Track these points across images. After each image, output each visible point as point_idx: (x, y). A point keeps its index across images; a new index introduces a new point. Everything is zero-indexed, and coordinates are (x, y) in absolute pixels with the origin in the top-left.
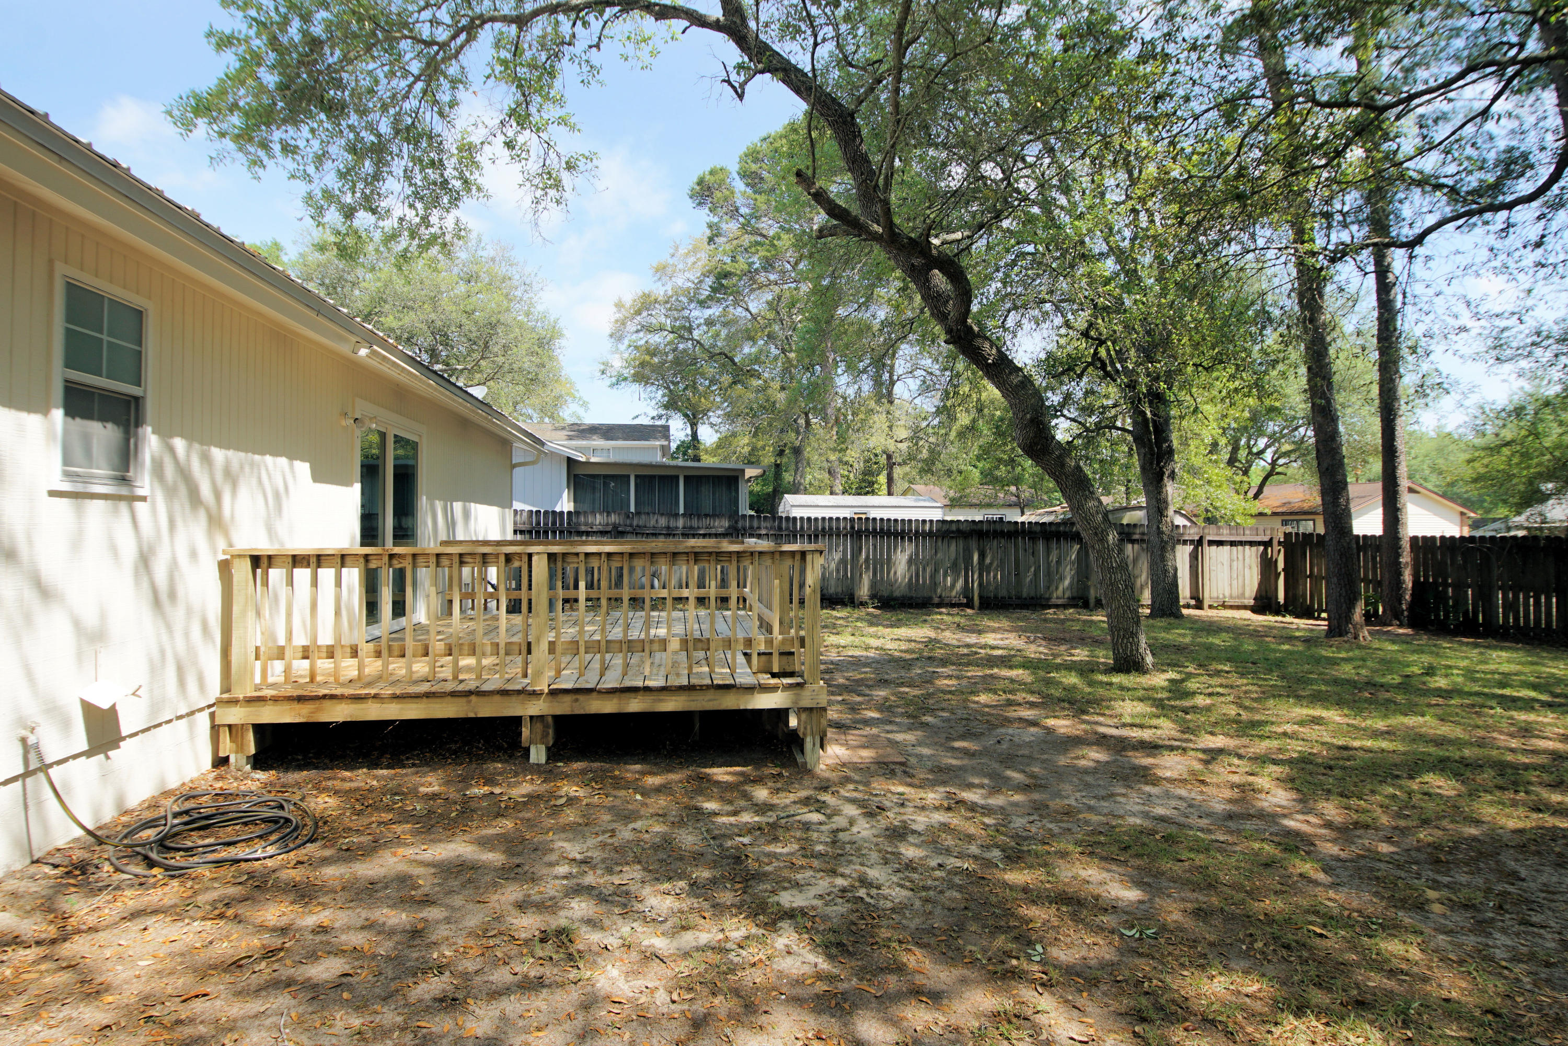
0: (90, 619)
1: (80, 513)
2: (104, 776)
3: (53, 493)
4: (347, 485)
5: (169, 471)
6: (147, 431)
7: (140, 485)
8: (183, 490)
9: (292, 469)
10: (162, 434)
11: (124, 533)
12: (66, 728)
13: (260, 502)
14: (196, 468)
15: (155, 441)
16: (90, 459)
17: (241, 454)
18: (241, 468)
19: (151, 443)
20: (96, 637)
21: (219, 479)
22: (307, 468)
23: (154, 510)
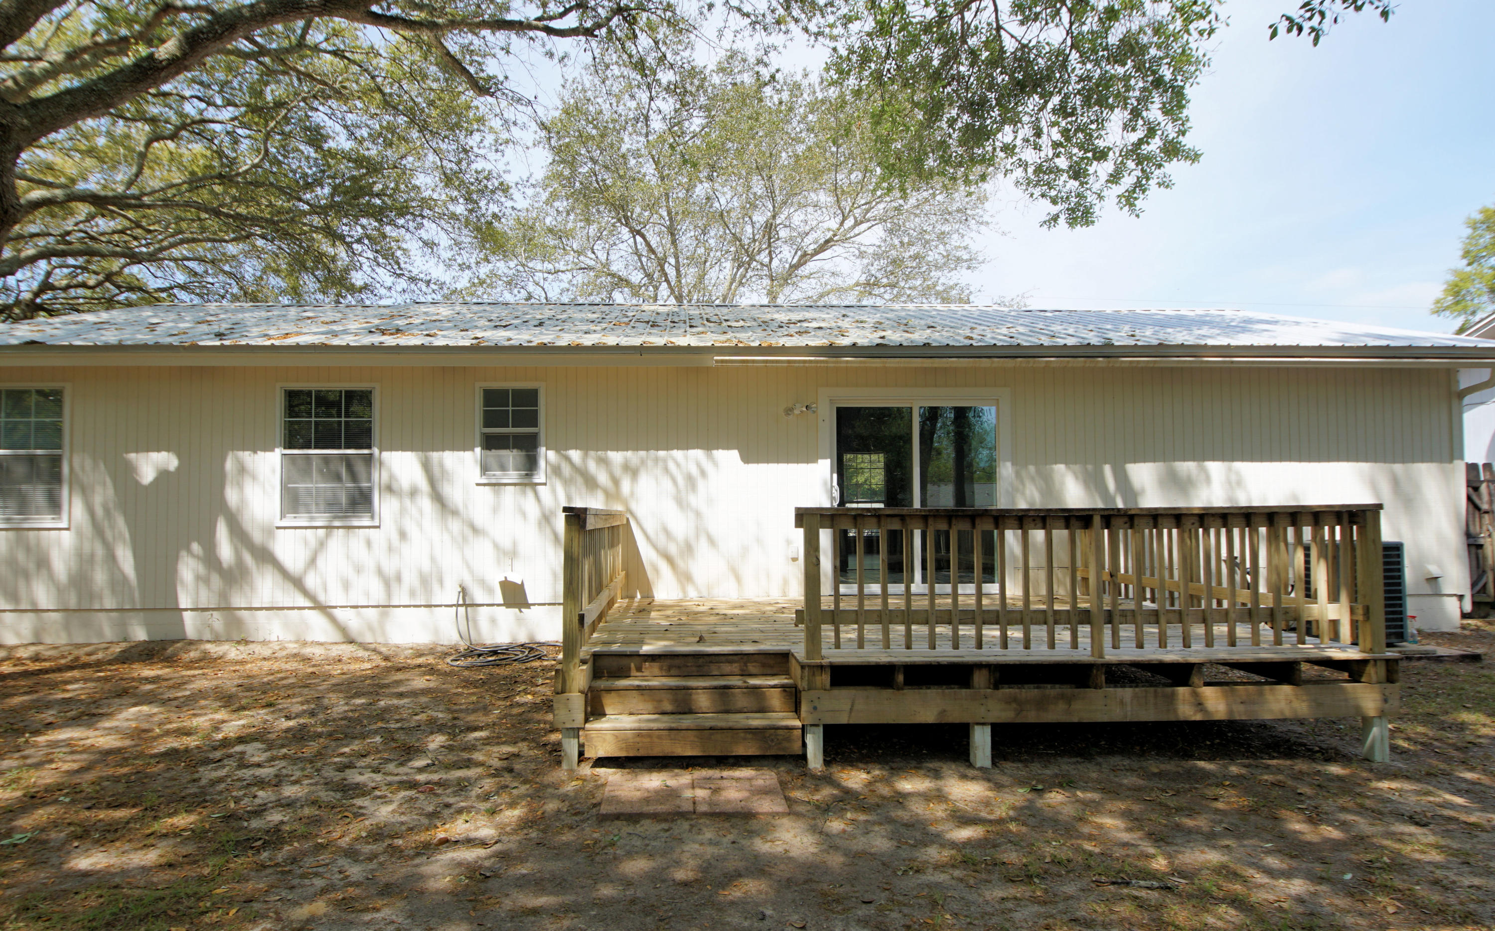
0: (506, 544)
1: (497, 494)
2: (519, 620)
3: (478, 485)
4: (808, 461)
5: (566, 470)
6: (542, 450)
7: (540, 477)
8: (580, 480)
9: (710, 458)
10: (557, 450)
11: (529, 502)
12: (490, 591)
13: (667, 484)
14: (592, 466)
15: (552, 455)
16: (503, 468)
17: (643, 453)
18: (643, 462)
19: (547, 456)
20: (511, 554)
21: (618, 472)
22: (735, 454)
23: (554, 491)
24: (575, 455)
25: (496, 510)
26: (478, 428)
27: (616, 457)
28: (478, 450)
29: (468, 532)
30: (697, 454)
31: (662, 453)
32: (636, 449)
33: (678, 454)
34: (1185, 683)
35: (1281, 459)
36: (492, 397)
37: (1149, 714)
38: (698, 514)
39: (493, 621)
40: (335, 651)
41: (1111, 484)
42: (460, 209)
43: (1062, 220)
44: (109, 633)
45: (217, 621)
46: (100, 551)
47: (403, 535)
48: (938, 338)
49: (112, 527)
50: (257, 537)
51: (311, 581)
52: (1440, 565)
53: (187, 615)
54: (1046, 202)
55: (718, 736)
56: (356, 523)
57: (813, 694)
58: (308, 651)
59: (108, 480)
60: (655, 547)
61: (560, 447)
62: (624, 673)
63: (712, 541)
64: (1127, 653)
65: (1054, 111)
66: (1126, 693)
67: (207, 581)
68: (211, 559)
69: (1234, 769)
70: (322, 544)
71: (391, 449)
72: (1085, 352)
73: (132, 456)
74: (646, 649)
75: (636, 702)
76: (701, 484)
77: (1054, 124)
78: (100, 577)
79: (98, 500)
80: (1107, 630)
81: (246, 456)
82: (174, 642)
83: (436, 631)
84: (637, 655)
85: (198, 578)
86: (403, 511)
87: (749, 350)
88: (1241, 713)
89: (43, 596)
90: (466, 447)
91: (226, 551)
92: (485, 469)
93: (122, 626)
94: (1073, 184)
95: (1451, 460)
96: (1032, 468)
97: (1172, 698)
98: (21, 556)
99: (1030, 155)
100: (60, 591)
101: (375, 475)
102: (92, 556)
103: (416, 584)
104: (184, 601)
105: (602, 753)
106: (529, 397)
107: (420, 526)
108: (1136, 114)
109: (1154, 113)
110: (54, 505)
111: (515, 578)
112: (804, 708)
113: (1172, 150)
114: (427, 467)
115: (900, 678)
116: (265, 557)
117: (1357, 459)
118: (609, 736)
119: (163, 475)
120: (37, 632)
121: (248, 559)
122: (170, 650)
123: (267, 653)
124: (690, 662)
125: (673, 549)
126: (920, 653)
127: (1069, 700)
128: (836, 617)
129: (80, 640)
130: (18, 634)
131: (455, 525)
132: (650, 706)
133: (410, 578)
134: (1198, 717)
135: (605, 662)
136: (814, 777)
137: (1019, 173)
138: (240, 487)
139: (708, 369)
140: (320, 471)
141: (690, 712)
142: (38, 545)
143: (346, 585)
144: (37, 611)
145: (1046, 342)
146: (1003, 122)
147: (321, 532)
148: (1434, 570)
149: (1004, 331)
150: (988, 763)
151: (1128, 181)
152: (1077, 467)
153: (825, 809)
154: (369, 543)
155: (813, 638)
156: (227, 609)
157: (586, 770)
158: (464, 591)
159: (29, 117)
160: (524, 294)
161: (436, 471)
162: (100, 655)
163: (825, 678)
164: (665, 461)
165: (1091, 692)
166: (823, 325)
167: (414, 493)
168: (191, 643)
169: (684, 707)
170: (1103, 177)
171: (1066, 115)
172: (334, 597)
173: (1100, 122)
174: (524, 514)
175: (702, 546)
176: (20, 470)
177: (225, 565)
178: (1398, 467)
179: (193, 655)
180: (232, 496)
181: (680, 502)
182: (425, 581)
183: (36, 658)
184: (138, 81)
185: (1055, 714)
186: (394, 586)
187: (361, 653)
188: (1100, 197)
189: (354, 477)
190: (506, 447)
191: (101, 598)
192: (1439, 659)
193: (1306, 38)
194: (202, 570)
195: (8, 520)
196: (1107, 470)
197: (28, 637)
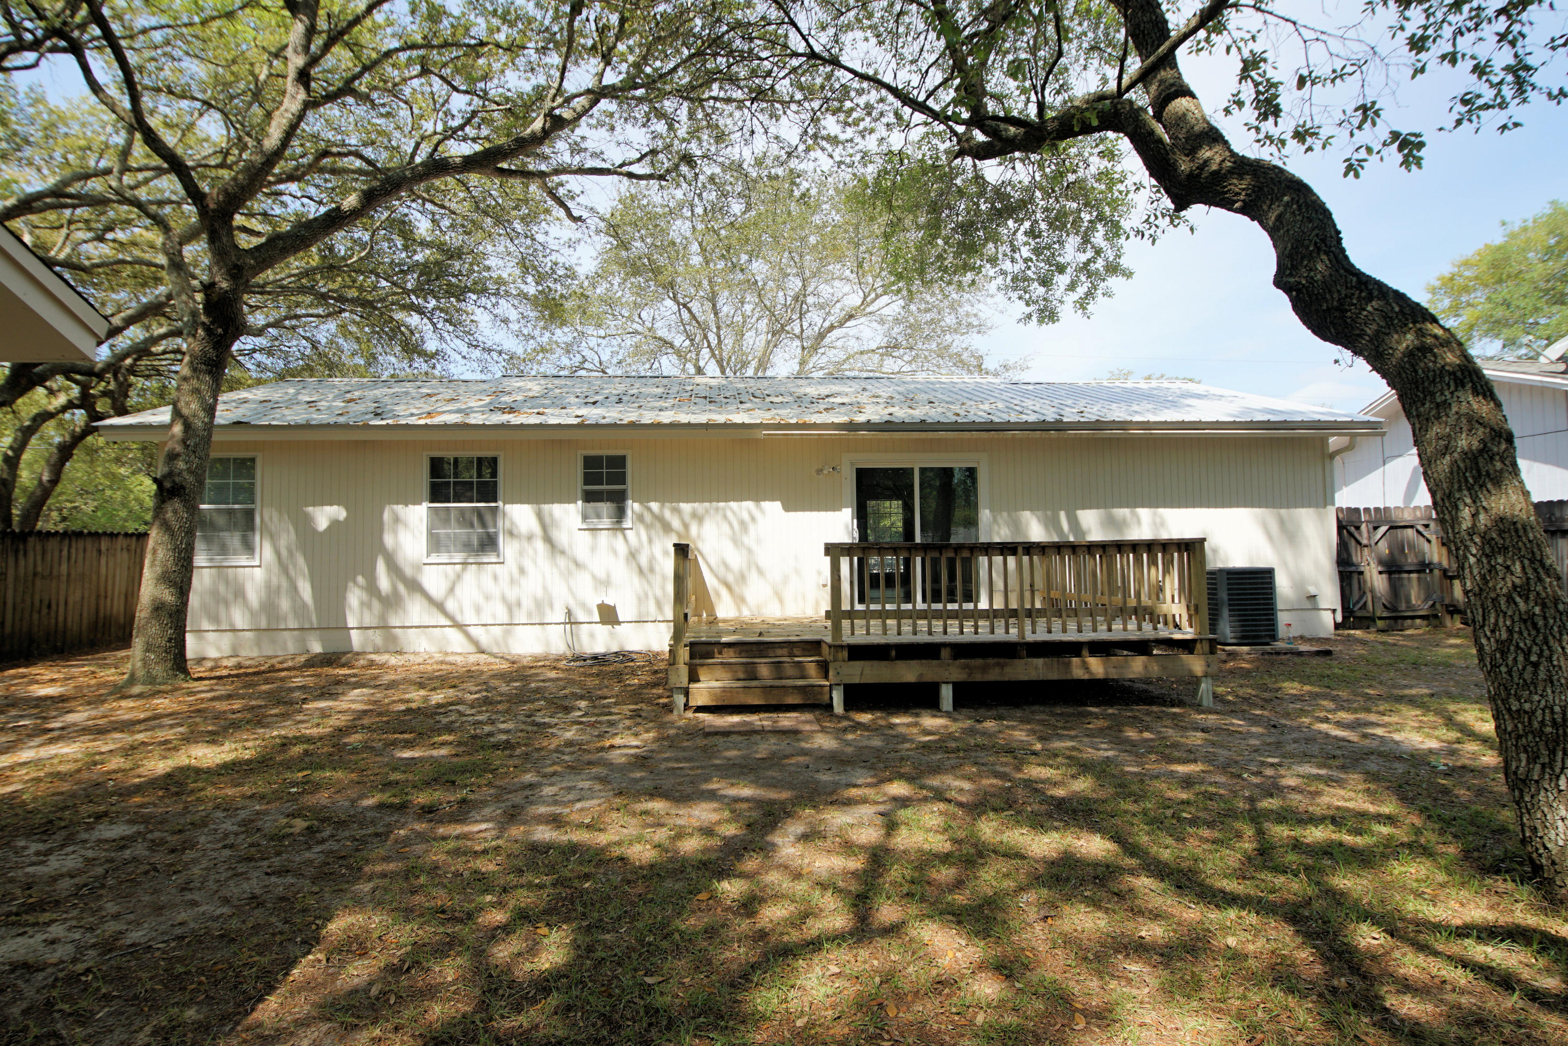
0: (602, 575)
1: (594, 537)
2: (612, 634)
3: (580, 530)
4: (834, 510)
5: (648, 517)
6: (630, 502)
7: (627, 524)
8: (658, 525)
9: (759, 507)
10: (641, 502)
11: (619, 543)
12: (590, 612)
13: (725, 528)
14: (667, 514)
15: (636, 506)
16: (599, 516)
17: (707, 504)
18: (707, 511)
19: (633, 507)
20: (604, 583)
21: (687, 518)
22: (778, 504)
23: (638, 535)
24: (654, 506)
25: (593, 549)
26: (579, 486)
27: (686, 507)
28: (580, 503)
29: (572, 567)
30: (749, 504)
31: (722, 504)
32: (702, 501)
33: (733, 504)
34: (1078, 655)
35: (1194, 506)
36: (590, 462)
37: (1054, 675)
38: (750, 551)
39: (592, 635)
40: (473, 659)
41: (1065, 526)
42: (531, 289)
43: (1034, 318)
44: (292, 648)
45: (377, 638)
46: (285, 583)
47: (522, 571)
48: (933, 414)
49: (295, 566)
50: (408, 571)
51: (450, 606)
52: (1317, 586)
53: (354, 633)
54: (1022, 304)
55: (775, 692)
56: (485, 560)
57: (837, 664)
58: (450, 659)
59: (291, 528)
60: (717, 576)
61: (643, 501)
62: (710, 655)
63: (760, 572)
64: (1041, 636)
65: (1025, 233)
66: (1039, 662)
67: (369, 606)
68: (372, 588)
69: (1110, 711)
70: (459, 577)
71: (513, 502)
72: (1042, 427)
73: (310, 509)
74: (724, 639)
75: (720, 672)
76: (751, 527)
77: (1025, 244)
78: (285, 604)
79: (283, 543)
80: (1028, 622)
81: (399, 508)
82: (345, 653)
83: (548, 644)
84: (719, 643)
85: (362, 604)
86: (521, 553)
87: (789, 426)
88: (1114, 674)
89: (239, 618)
90: (571, 500)
91: (384, 582)
92: (585, 517)
93: (303, 641)
94: (1041, 290)
95: (1325, 506)
96: (1005, 514)
97: (1068, 665)
98: (222, 589)
99: (1007, 266)
100: (253, 615)
101: (500, 523)
102: (279, 587)
103: (532, 606)
104: (352, 622)
105: (700, 703)
106: (619, 462)
107: (535, 562)
108: (1086, 240)
109: (1098, 238)
110: (249, 548)
111: (609, 601)
112: (831, 673)
113: (1113, 269)
114: (540, 516)
115: (893, 653)
116: (415, 586)
117: (1252, 506)
118: (705, 692)
119: (335, 524)
120: (234, 648)
121: (401, 588)
122: (344, 660)
123: (420, 660)
124: (754, 648)
125: (730, 578)
126: (907, 637)
127: (1002, 667)
128: (851, 615)
129: (270, 653)
130: (219, 649)
131: (562, 562)
132: (729, 675)
133: (527, 603)
134: (1086, 677)
135: (697, 648)
136: (837, 716)
137: (1000, 280)
138: (395, 532)
139: (757, 441)
140: (458, 521)
141: (756, 679)
142: (235, 578)
143: (478, 610)
144: (234, 630)
145: (1013, 418)
146: (987, 240)
147: (458, 567)
148: (1312, 590)
149: (986, 407)
150: (950, 708)
151: (1081, 290)
152: (1040, 513)
153: (845, 730)
154: (495, 578)
155: (837, 628)
156: (385, 627)
157: (690, 714)
158: (569, 613)
159: (255, 259)
160: (578, 358)
161: (547, 520)
162: (290, 664)
163: (845, 654)
164: (724, 509)
165: (1017, 661)
166: (845, 400)
167: (530, 538)
168: (358, 654)
169: (752, 675)
170: (1062, 288)
171: (1035, 237)
172: (468, 617)
173: (1061, 243)
174: (615, 552)
175: (753, 576)
176: (221, 521)
177: (383, 593)
178: (1283, 511)
179: (362, 662)
180: (388, 540)
181: (736, 542)
182: (539, 605)
183: (239, 666)
184: (328, 227)
185: (994, 675)
186: (515, 609)
187: (493, 660)
188: (1061, 302)
189: (484, 524)
190: (601, 500)
191: (285, 619)
192: (1300, 654)
193: (1147, 242)
194: (365, 597)
195: (211, 560)
196: (1062, 515)
197: (227, 651)
